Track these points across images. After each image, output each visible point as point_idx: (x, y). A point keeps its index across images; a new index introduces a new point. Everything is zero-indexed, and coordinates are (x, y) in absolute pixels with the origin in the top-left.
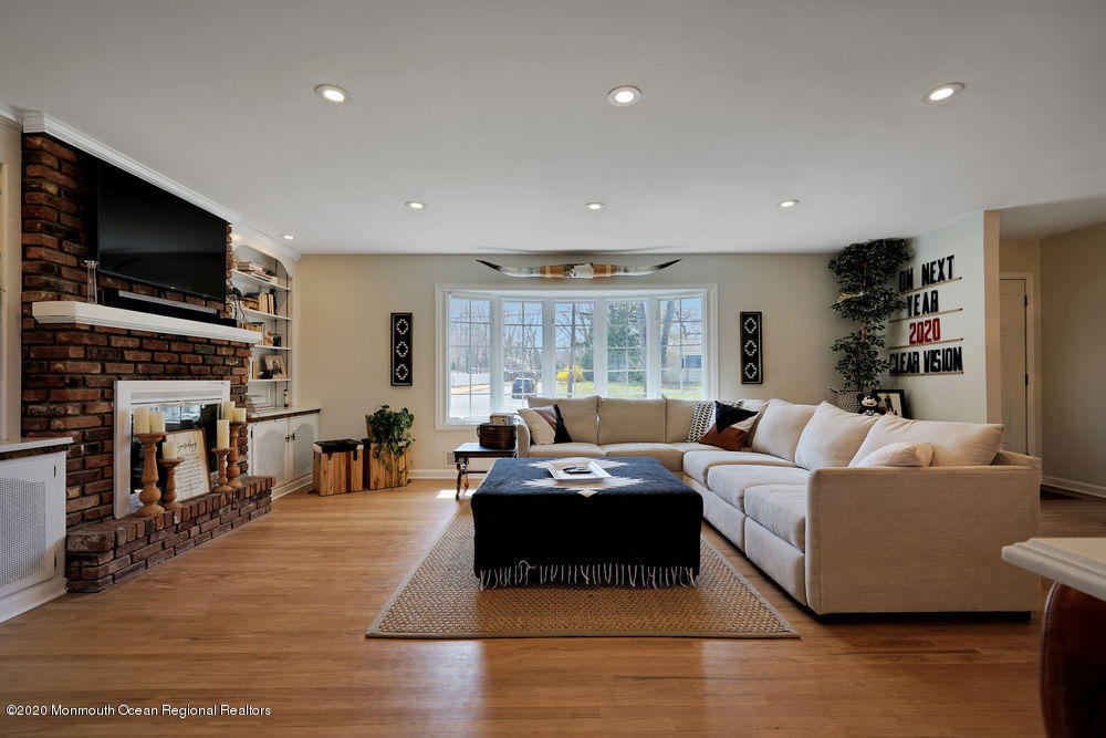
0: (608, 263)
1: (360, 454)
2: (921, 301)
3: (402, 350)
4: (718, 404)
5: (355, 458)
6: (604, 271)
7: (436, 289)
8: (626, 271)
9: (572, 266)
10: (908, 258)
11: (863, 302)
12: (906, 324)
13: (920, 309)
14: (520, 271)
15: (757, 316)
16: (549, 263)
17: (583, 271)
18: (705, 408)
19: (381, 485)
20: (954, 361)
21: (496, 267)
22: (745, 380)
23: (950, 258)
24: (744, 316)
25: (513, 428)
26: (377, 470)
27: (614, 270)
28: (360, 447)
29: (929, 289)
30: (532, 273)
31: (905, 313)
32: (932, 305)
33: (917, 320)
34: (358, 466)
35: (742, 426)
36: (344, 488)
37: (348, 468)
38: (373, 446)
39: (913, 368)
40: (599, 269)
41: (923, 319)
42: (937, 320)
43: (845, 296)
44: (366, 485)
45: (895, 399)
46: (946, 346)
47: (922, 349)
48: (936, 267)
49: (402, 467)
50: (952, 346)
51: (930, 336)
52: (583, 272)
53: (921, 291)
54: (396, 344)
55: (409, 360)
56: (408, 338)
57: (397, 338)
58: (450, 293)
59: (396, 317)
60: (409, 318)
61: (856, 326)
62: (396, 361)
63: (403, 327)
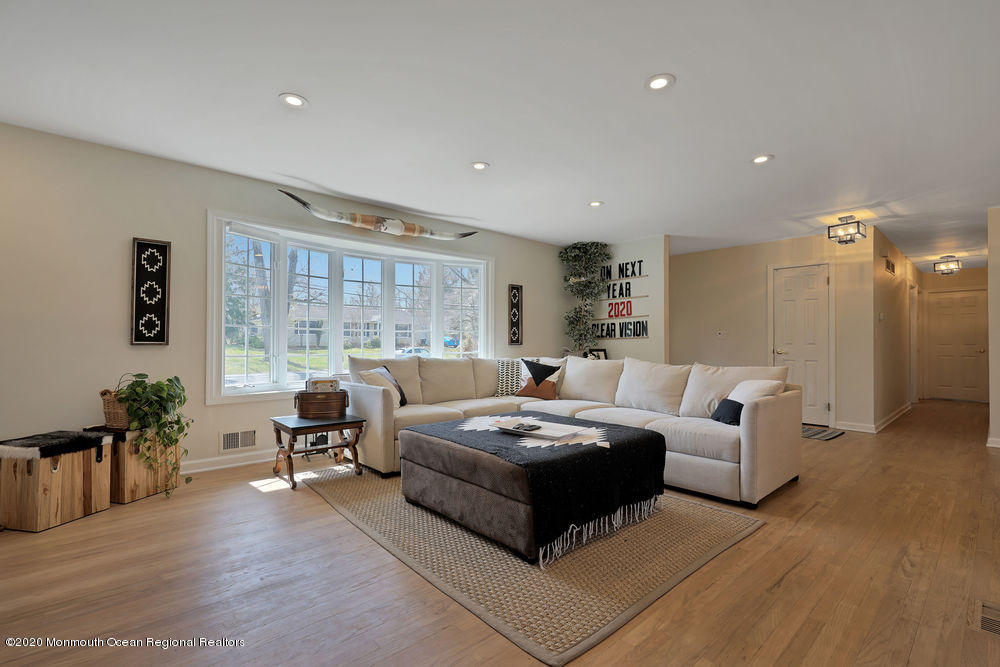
0: (418, 224)
1: (107, 451)
2: (617, 288)
3: (151, 293)
5: (99, 458)
6: (413, 231)
7: (210, 216)
8: (432, 234)
9: (384, 220)
10: (609, 257)
12: (606, 304)
13: (617, 293)
14: (330, 215)
15: (519, 289)
16: (359, 212)
17: (393, 226)
18: (513, 368)
19: (141, 493)
20: (640, 329)
21: (304, 204)
22: (512, 342)
23: (640, 262)
24: (511, 288)
25: (344, 395)
26: (135, 472)
27: (422, 231)
28: (108, 440)
29: (624, 281)
30: (342, 218)
31: (605, 296)
32: (626, 291)
33: (614, 301)
34: (102, 472)
35: (553, 378)
36: (79, 510)
37: (87, 476)
38: (129, 436)
39: (610, 333)
40: (409, 228)
41: (619, 301)
42: (630, 302)
43: (573, 280)
44: (117, 497)
45: (602, 354)
46: (636, 320)
47: (617, 321)
48: (629, 267)
49: (172, 459)
50: (640, 320)
51: (624, 312)
52: (394, 228)
53: (616, 280)
54: (140, 284)
55: (161, 309)
56: (162, 277)
57: (141, 275)
58: (229, 223)
59: (141, 246)
60: (163, 248)
61: (579, 302)
62: (140, 309)
63: (152, 260)
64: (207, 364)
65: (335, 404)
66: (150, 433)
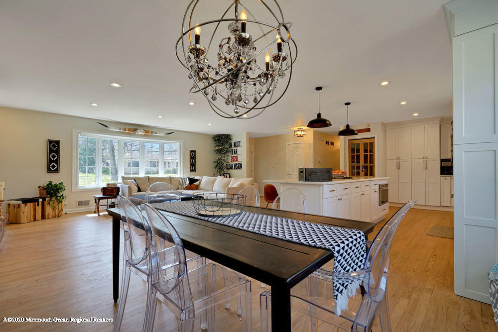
0: (150, 130)
1: (40, 203)
2: (233, 151)
3: (54, 156)
4: (189, 178)
5: (38, 205)
6: (149, 133)
7: (73, 131)
8: (156, 134)
9: (137, 129)
10: (231, 139)
11: (221, 150)
12: (230, 156)
13: (233, 153)
14: (116, 129)
15: (194, 151)
16: (127, 127)
17: (141, 132)
18: (184, 179)
19: (51, 216)
20: (240, 166)
21: (106, 126)
22: (191, 171)
23: (240, 141)
24: (191, 151)
25: (118, 188)
26: (49, 210)
27: (152, 133)
28: (41, 200)
29: (235, 148)
30: (121, 130)
31: (230, 154)
32: (236, 152)
33: (232, 156)
34: (39, 209)
35: (196, 183)
36: (32, 220)
37: (35, 210)
38: (47, 199)
39: (232, 168)
40: (147, 132)
41: (234, 156)
42: (237, 156)
43: (217, 148)
44: (43, 217)
45: (228, 175)
47: (234, 163)
48: (237, 143)
49: (60, 207)
50: (240, 162)
51: (236, 160)
53: (233, 148)
54: (50, 154)
55: (57, 162)
56: (57, 151)
57: (50, 151)
58: (80, 133)
59: (50, 142)
60: (58, 142)
61: (220, 156)
62: (50, 161)
63: (54, 146)
64: (73, 179)
65: (115, 191)
66: (53, 199)
